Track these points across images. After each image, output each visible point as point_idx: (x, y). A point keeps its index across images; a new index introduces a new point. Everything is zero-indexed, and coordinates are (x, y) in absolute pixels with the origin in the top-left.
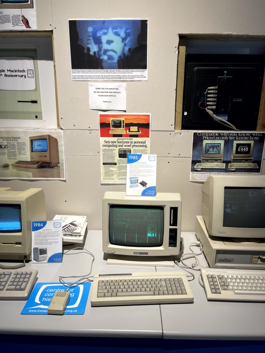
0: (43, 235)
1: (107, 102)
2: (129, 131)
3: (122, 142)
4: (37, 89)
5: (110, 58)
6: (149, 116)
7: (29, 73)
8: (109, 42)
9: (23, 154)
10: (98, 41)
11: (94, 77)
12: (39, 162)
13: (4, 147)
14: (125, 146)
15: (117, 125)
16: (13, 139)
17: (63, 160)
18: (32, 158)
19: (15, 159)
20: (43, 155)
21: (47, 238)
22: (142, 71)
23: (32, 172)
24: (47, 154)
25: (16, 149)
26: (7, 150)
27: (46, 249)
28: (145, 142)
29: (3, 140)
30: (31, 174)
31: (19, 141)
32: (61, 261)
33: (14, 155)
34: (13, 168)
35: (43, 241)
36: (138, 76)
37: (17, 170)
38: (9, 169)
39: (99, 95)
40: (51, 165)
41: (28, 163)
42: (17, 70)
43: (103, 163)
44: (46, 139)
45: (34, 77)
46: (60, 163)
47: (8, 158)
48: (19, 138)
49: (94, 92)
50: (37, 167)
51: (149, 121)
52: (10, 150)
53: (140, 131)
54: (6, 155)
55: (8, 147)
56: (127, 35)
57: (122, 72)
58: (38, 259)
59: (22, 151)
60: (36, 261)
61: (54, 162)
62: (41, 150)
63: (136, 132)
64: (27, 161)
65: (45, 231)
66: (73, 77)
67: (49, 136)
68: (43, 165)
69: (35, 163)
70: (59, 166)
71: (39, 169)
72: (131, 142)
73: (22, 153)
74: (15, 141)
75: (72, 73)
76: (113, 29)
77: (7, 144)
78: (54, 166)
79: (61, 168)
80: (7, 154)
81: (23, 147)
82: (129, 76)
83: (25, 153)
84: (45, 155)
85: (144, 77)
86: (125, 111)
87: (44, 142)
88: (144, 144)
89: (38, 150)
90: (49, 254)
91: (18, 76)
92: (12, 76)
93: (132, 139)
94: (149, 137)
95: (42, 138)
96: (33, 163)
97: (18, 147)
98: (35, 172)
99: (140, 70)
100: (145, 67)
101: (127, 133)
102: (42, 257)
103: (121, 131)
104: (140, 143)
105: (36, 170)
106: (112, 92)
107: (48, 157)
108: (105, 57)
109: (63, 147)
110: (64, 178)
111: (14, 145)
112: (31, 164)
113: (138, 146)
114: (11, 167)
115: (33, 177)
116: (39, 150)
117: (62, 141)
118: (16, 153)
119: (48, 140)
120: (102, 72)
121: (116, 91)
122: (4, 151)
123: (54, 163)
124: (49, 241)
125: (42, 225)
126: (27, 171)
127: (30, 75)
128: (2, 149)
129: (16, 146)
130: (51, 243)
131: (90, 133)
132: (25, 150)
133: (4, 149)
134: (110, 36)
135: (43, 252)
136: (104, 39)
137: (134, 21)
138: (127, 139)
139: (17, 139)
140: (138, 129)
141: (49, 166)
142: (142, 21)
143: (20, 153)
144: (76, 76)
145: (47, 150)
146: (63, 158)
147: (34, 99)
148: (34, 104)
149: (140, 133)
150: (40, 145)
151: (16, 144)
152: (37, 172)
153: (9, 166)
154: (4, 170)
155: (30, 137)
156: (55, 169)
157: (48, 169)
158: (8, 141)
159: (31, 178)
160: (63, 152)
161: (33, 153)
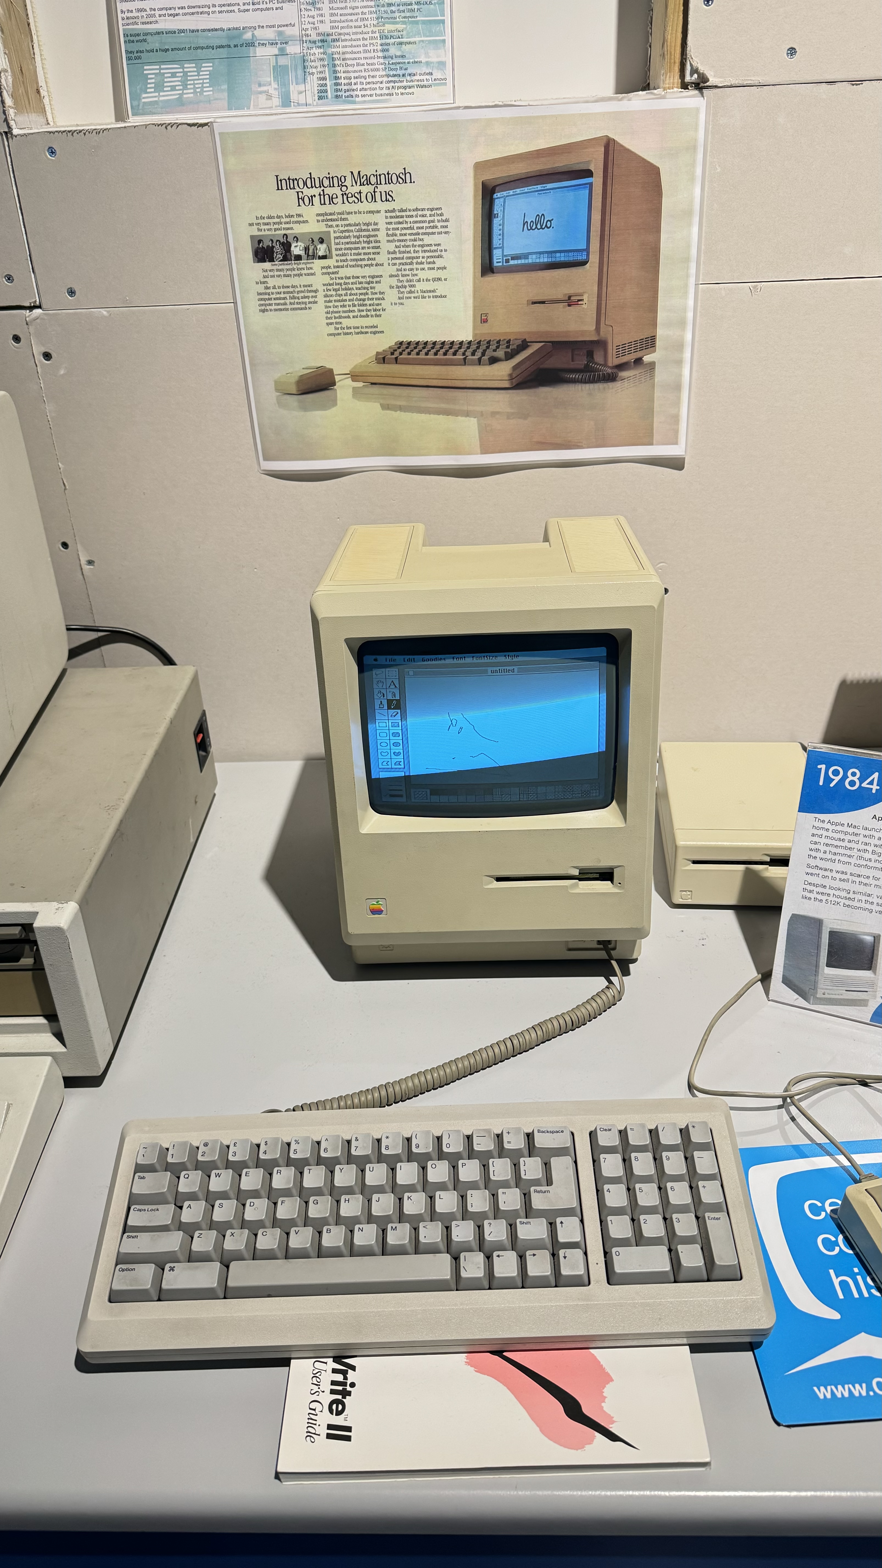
9: (425, 294)
12: (524, 345)
13: (306, 249)
16: (365, 189)
17: (682, 323)
19: (376, 331)
20: (560, 296)
23: (480, 415)
24: (585, 280)
25: (379, 259)
29: (300, 200)
30: (468, 427)
31: (404, 196)
33: (368, 300)
34: (357, 392)
37: (385, 407)
38: (334, 403)
40: (598, 357)
41: (459, 357)
44: (589, 173)
46: (659, 343)
47: (332, 329)
48: (404, 177)
50: (511, 378)
52: (343, 272)
54: (319, 309)
59: (422, 275)
61: (620, 335)
62: (545, 259)
64: (448, 338)
67: (609, 145)
68: (557, 362)
69: (500, 353)
70: (652, 366)
71: (523, 396)
73: (419, 286)
74: (374, 199)
77: (321, 228)
78: (622, 367)
79: (661, 375)
80: (321, 299)
81: (428, 240)
83: (441, 288)
84: (571, 291)
87: (570, 195)
89: (526, 256)
95: (556, 170)
96: (489, 353)
97: (392, 247)
98: (494, 414)
105: (502, 401)
107: (589, 303)
109: (690, 225)
110: (675, 441)
111: (368, 232)
112: (472, 364)
114: (344, 387)
115: (485, 451)
116: (532, 260)
117: (692, 179)
118: (378, 288)
119: (597, 181)
122: (303, 280)
123: (623, 349)
126: (447, 413)
129: (382, 235)
132: (439, 263)
139: (388, 187)
141: (587, 369)
143: (406, 289)
145: (582, 257)
146: (685, 310)
150: (540, 223)
151: (382, 226)
152: (509, 416)
153: (333, 383)
154: (304, 408)
155: (479, 167)
156: (626, 383)
157: (579, 387)
158: (328, 208)
159: (470, 453)
160: (687, 260)
161: (490, 279)
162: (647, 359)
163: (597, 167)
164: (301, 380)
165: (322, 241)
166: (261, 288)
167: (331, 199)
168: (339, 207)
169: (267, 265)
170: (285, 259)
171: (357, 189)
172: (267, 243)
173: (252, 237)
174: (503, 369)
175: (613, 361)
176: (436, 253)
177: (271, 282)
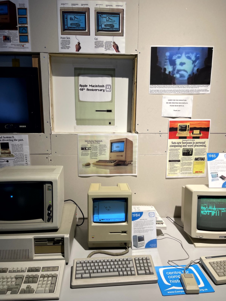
0: (140, 224)
1: (177, 111)
2: (193, 134)
3: (186, 143)
4: (112, 101)
5: (182, 76)
6: (209, 121)
7: (107, 88)
8: (182, 64)
9: (103, 154)
10: (173, 63)
11: (167, 91)
12: (116, 161)
13: (88, 149)
14: (188, 146)
15: (183, 129)
16: (96, 142)
17: (136, 159)
18: (110, 157)
19: (96, 159)
20: (120, 155)
21: (144, 226)
22: (206, 86)
23: (110, 169)
24: (123, 154)
25: (97, 150)
26: (90, 151)
27: (143, 236)
28: (204, 143)
29: (88, 143)
30: (108, 171)
31: (101, 143)
32: (156, 247)
33: (96, 155)
34: (93, 166)
35: (141, 230)
36: (202, 90)
37: (97, 168)
38: (90, 167)
39: (170, 106)
40: (125, 163)
41: (107, 162)
42: (98, 85)
43: (169, 160)
44: (124, 142)
45: (111, 91)
46: (133, 161)
47: (90, 158)
48: (101, 141)
49: (167, 103)
50: (114, 165)
51: (209, 126)
52: (93, 151)
53: (202, 134)
54: (89, 156)
55: (91, 149)
56: (197, 58)
57: (190, 87)
58: (137, 245)
59: (103, 152)
60: (135, 248)
61: (128, 160)
62: (119, 151)
63: (198, 134)
64: (106, 160)
65: (142, 220)
66: (151, 91)
67: (127, 139)
68: (120, 163)
69: (113, 162)
70: (132, 164)
71: (115, 167)
72: (194, 143)
73: (102, 154)
74: (97, 143)
75: (150, 88)
76: (186, 54)
77: (90, 146)
78: (128, 164)
79: (133, 165)
80: (89, 154)
81: (104, 148)
82: (196, 90)
83: (105, 154)
84: (122, 155)
85: (207, 91)
86: (190, 118)
87: (122, 144)
88: (204, 144)
89: (116, 150)
90: (146, 241)
91: (98, 90)
92: (92, 90)
93: (194, 140)
94: (208, 138)
95: (120, 141)
96: (111, 162)
97: (99, 149)
98: (112, 169)
99: (205, 85)
100: (209, 83)
101: (191, 135)
102: (140, 244)
103: (186, 134)
104: (200, 143)
105: (113, 168)
106: (181, 103)
107: (124, 156)
108: (178, 76)
109: (136, 148)
110: (136, 173)
111: (96, 147)
112: (109, 163)
113: (199, 146)
114: (91, 165)
115: (110, 174)
116: (117, 151)
117: (137, 143)
118: (97, 153)
119: (125, 143)
120: (174, 87)
121: (185, 102)
122: (88, 152)
124: (145, 229)
125: (139, 216)
126: (105, 169)
127: (108, 90)
128: (86, 150)
129: (98, 147)
130: (147, 231)
131: (161, 136)
132: (105, 151)
133: (87, 150)
134: (183, 59)
135: (141, 239)
136: (178, 61)
137: (203, 48)
138: (190, 140)
139: (99, 142)
140: (200, 132)
141: (124, 164)
142: (209, 48)
143: (101, 154)
144: (153, 90)
145: (123, 151)
146: (136, 157)
147: (109, 109)
148: (109, 113)
149: (201, 135)
150: (118, 147)
151: (98, 146)
152: (114, 169)
153: (90, 165)
154: (86, 168)
155: (110, 140)
156: (129, 166)
157: (123, 166)
158: (91, 144)
159: (108, 174)
160: (136, 152)
161: (112, 153)
162: (131, 163)
163: (125, 141)
164: (86, 164)
165: (90, 148)
166: (82, 153)
167: (92, 143)
168: (93, 144)
169: (83, 150)
170: (85, 150)
171: (95, 142)
172: (83, 148)
173: (81, 147)
174: (113, 164)
175: (127, 163)
176: (105, 150)
177: (83, 152)
